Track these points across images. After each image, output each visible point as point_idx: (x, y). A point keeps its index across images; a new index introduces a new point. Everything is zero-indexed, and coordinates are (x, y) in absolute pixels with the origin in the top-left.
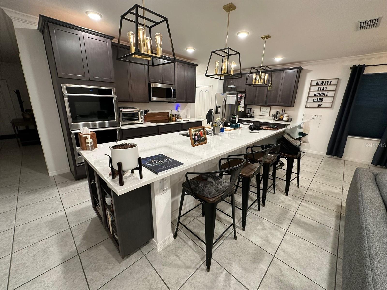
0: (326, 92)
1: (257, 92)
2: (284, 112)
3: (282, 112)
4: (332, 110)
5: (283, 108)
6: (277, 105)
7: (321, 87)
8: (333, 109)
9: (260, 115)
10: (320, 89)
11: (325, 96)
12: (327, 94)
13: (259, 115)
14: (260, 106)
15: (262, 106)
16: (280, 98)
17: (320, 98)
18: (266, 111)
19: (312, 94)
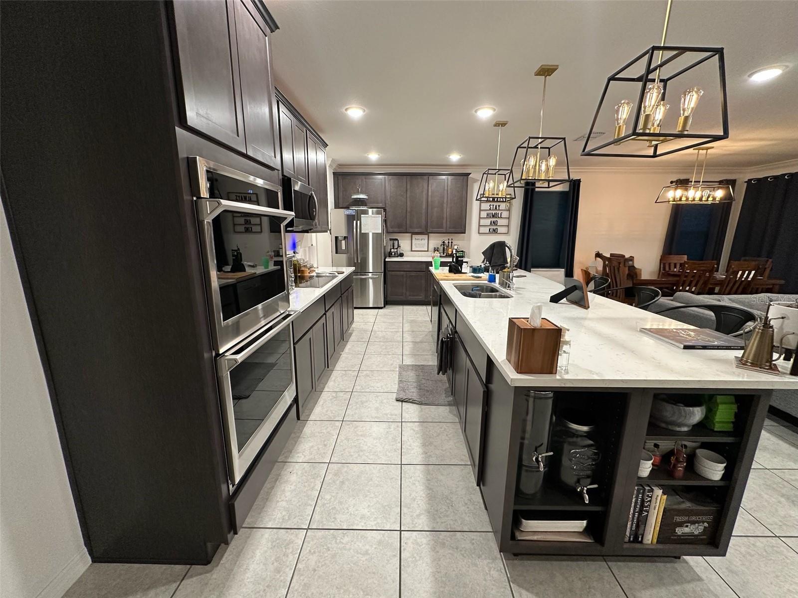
0: (500, 212)
1: (409, 209)
2: (452, 242)
3: (449, 242)
4: (508, 237)
5: (451, 236)
6: (445, 232)
7: (493, 205)
8: (510, 235)
9: (412, 251)
10: (492, 206)
11: (499, 217)
12: (501, 215)
13: (410, 250)
14: (410, 234)
15: (413, 233)
16: (448, 220)
17: (494, 220)
18: (420, 242)
19: (484, 214)
